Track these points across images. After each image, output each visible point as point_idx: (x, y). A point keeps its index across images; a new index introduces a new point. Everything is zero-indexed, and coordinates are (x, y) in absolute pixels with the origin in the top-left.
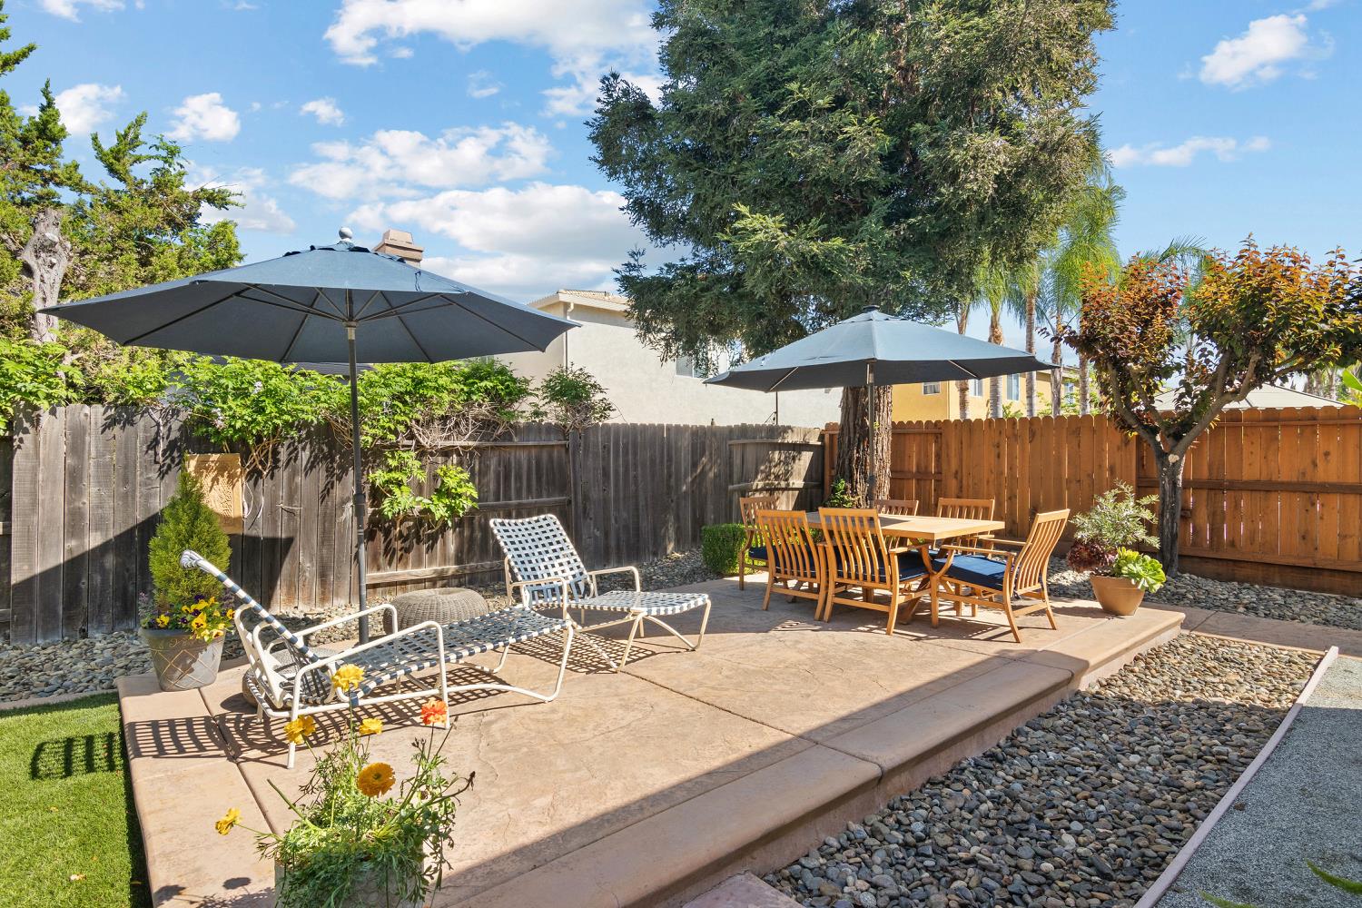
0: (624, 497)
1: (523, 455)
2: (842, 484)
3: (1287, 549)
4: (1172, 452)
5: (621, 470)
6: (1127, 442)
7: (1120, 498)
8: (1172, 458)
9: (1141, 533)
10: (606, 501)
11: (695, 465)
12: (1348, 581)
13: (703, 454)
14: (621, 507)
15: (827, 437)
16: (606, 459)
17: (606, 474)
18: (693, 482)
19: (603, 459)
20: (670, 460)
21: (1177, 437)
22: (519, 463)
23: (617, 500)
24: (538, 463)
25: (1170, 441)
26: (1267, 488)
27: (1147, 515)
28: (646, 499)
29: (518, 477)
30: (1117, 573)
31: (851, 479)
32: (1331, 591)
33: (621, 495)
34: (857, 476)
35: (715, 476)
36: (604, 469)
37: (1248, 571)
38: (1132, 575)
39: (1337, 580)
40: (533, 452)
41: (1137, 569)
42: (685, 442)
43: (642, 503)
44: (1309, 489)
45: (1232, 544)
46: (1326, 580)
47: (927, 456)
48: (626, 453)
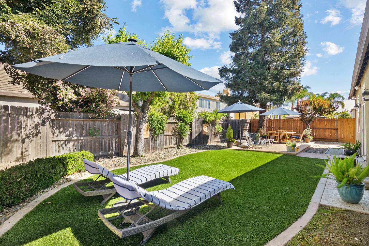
2: (260, 129)
3: (322, 137)
4: (308, 124)
6: (301, 122)
7: (308, 129)
8: (308, 125)
9: (310, 133)
12: (329, 140)
15: (251, 121)
21: (309, 122)
25: (308, 123)
26: (320, 129)
27: (311, 131)
30: (308, 138)
31: (261, 128)
32: (327, 141)
34: (262, 127)
37: (317, 139)
38: (310, 138)
39: (328, 140)
41: (310, 137)
44: (325, 129)
45: (315, 136)
46: (327, 140)
47: (270, 124)
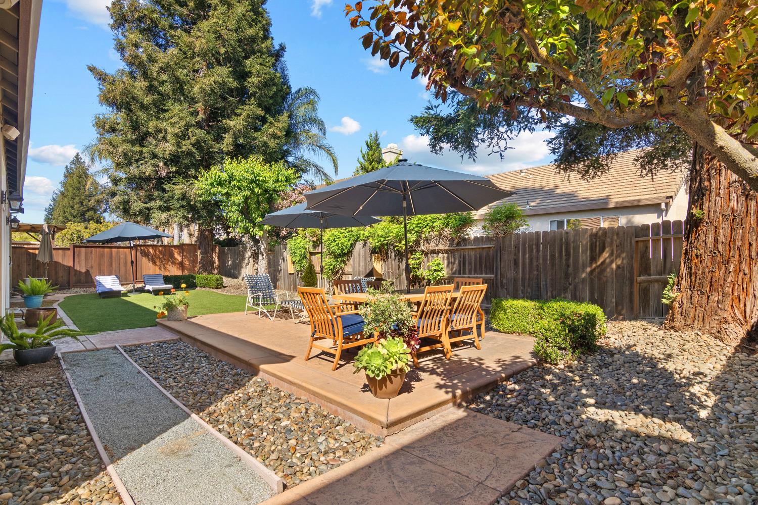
0: (529, 278)
1: (472, 253)
5: (527, 261)
10: (515, 280)
11: (593, 259)
13: (602, 250)
14: (526, 284)
16: (517, 254)
17: (516, 263)
18: (592, 272)
19: (515, 255)
20: (568, 254)
22: (470, 256)
23: (523, 279)
24: (480, 257)
28: (546, 281)
29: (470, 264)
33: (527, 276)
35: (618, 267)
36: (515, 260)
40: (478, 250)
42: (585, 241)
43: (542, 283)
48: (531, 251)
